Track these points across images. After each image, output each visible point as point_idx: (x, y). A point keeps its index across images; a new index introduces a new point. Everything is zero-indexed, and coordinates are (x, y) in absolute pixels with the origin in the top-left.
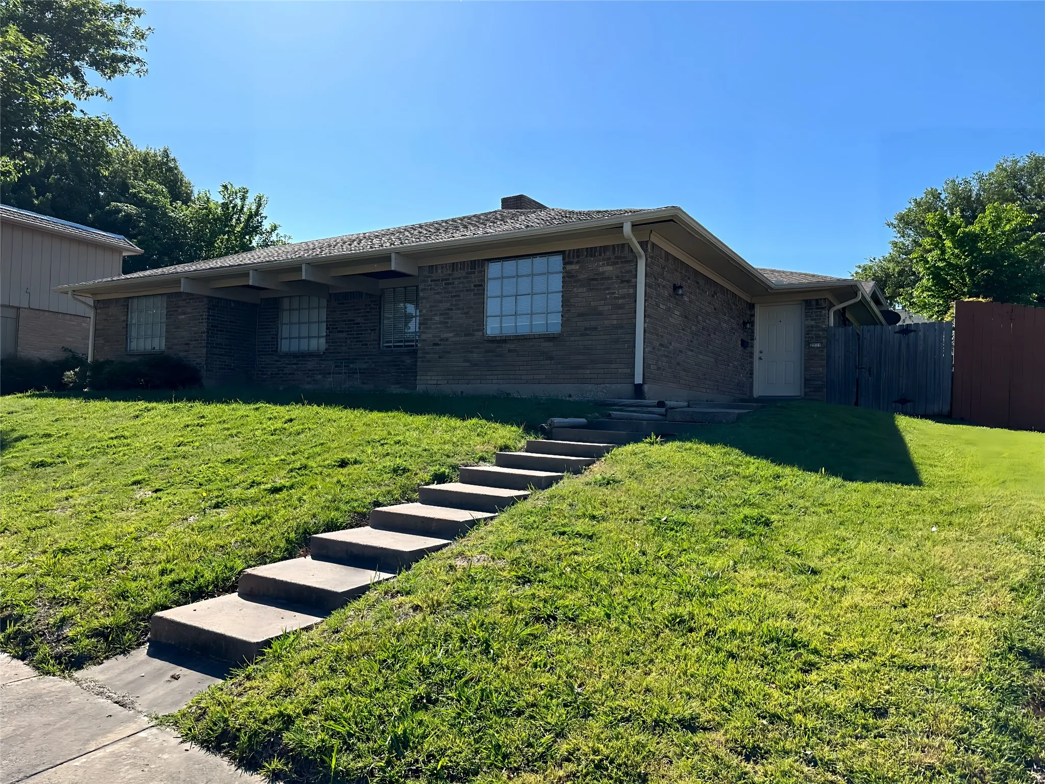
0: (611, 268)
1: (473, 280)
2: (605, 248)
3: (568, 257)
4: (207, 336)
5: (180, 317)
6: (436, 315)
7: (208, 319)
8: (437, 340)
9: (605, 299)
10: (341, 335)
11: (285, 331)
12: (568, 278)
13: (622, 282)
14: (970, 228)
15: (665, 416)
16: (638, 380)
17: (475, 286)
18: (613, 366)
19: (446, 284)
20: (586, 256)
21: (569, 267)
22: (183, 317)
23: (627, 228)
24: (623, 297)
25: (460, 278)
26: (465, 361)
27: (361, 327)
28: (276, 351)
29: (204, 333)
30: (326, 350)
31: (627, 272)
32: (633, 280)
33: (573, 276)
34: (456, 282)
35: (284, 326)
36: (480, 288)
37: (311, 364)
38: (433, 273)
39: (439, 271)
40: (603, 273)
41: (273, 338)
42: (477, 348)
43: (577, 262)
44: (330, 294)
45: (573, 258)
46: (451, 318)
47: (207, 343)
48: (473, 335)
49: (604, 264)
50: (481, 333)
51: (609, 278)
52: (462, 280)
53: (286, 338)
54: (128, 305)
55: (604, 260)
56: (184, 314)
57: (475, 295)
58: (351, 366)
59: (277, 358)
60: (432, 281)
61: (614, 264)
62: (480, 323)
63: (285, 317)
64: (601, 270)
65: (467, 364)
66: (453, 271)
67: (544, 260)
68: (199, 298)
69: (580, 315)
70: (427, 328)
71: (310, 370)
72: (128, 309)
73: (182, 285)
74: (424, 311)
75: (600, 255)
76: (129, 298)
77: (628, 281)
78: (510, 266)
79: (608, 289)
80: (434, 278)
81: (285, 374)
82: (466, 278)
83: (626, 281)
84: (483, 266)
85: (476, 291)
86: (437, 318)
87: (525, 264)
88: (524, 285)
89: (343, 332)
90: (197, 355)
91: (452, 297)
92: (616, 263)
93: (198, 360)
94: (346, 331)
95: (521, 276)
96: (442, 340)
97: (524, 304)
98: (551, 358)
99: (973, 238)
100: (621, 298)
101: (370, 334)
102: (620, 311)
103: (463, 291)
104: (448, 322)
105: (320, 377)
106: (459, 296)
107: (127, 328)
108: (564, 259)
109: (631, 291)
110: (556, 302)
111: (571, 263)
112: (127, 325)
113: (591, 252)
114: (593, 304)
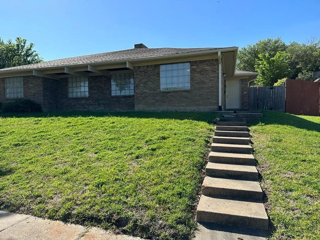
0: (209, 67)
1: (156, 71)
2: (206, 61)
3: (192, 63)
4: (43, 92)
5: (30, 85)
6: (141, 84)
7: (43, 86)
8: (142, 93)
9: (207, 78)
10: (94, 91)
11: (70, 90)
12: (192, 71)
13: (213, 72)
14: (273, 58)
15: (237, 116)
16: (220, 104)
17: (156, 73)
18: (210, 100)
19: (145, 73)
20: (199, 63)
21: (193, 67)
22: (31, 85)
23: (219, 53)
24: (214, 77)
25: (150, 71)
26: (154, 100)
27: (103, 88)
28: (67, 97)
29: (41, 91)
30: (89, 96)
31: (214, 69)
32: (217, 71)
33: (194, 70)
34: (149, 72)
35: (70, 88)
36: (158, 74)
37: (83, 102)
38: (139, 69)
39: (142, 68)
40: (205, 69)
41: (66, 93)
42: (158, 95)
43: (196, 65)
44: (89, 77)
45: (194, 64)
46: (147, 85)
47: (43, 95)
48: (156, 91)
49: (206, 66)
50: (159, 90)
51: (208, 71)
52: (151, 71)
53: (71, 93)
54: (4, 81)
55: (206, 64)
56: (32, 84)
57: (156, 76)
58: (100, 102)
59: (68, 100)
60: (139, 72)
61: (209, 66)
62: (159, 86)
63: (70, 85)
64: (205, 68)
65: (154, 101)
66: (148, 68)
67: (182, 64)
68: (38, 78)
69: (197, 83)
70: (138, 88)
71: (82, 104)
72: (4, 82)
73: (34, 73)
74: (136, 82)
75: (204, 63)
76: (5, 78)
77: (215, 72)
78: (169, 67)
79: (208, 74)
80: (140, 71)
81: (72, 105)
82: (153, 71)
83: (214, 72)
84: (159, 66)
85: (157, 75)
86: (142, 85)
87: (175, 66)
88: (175, 73)
89: (95, 90)
90: (39, 99)
91: (148, 77)
92: (211, 65)
93: (40, 101)
94: (97, 90)
95: (174, 70)
96: (144, 92)
97: (175, 80)
98: (187, 98)
99: (273, 61)
100: (212, 77)
101: (107, 91)
102: (212, 82)
103: (151, 75)
104: (146, 86)
105: (87, 106)
106: (150, 77)
107: (5, 89)
108: (191, 64)
109: (216, 75)
110: (188, 79)
111: (193, 66)
112: (5, 88)
113: (201, 62)
114: (202, 79)
